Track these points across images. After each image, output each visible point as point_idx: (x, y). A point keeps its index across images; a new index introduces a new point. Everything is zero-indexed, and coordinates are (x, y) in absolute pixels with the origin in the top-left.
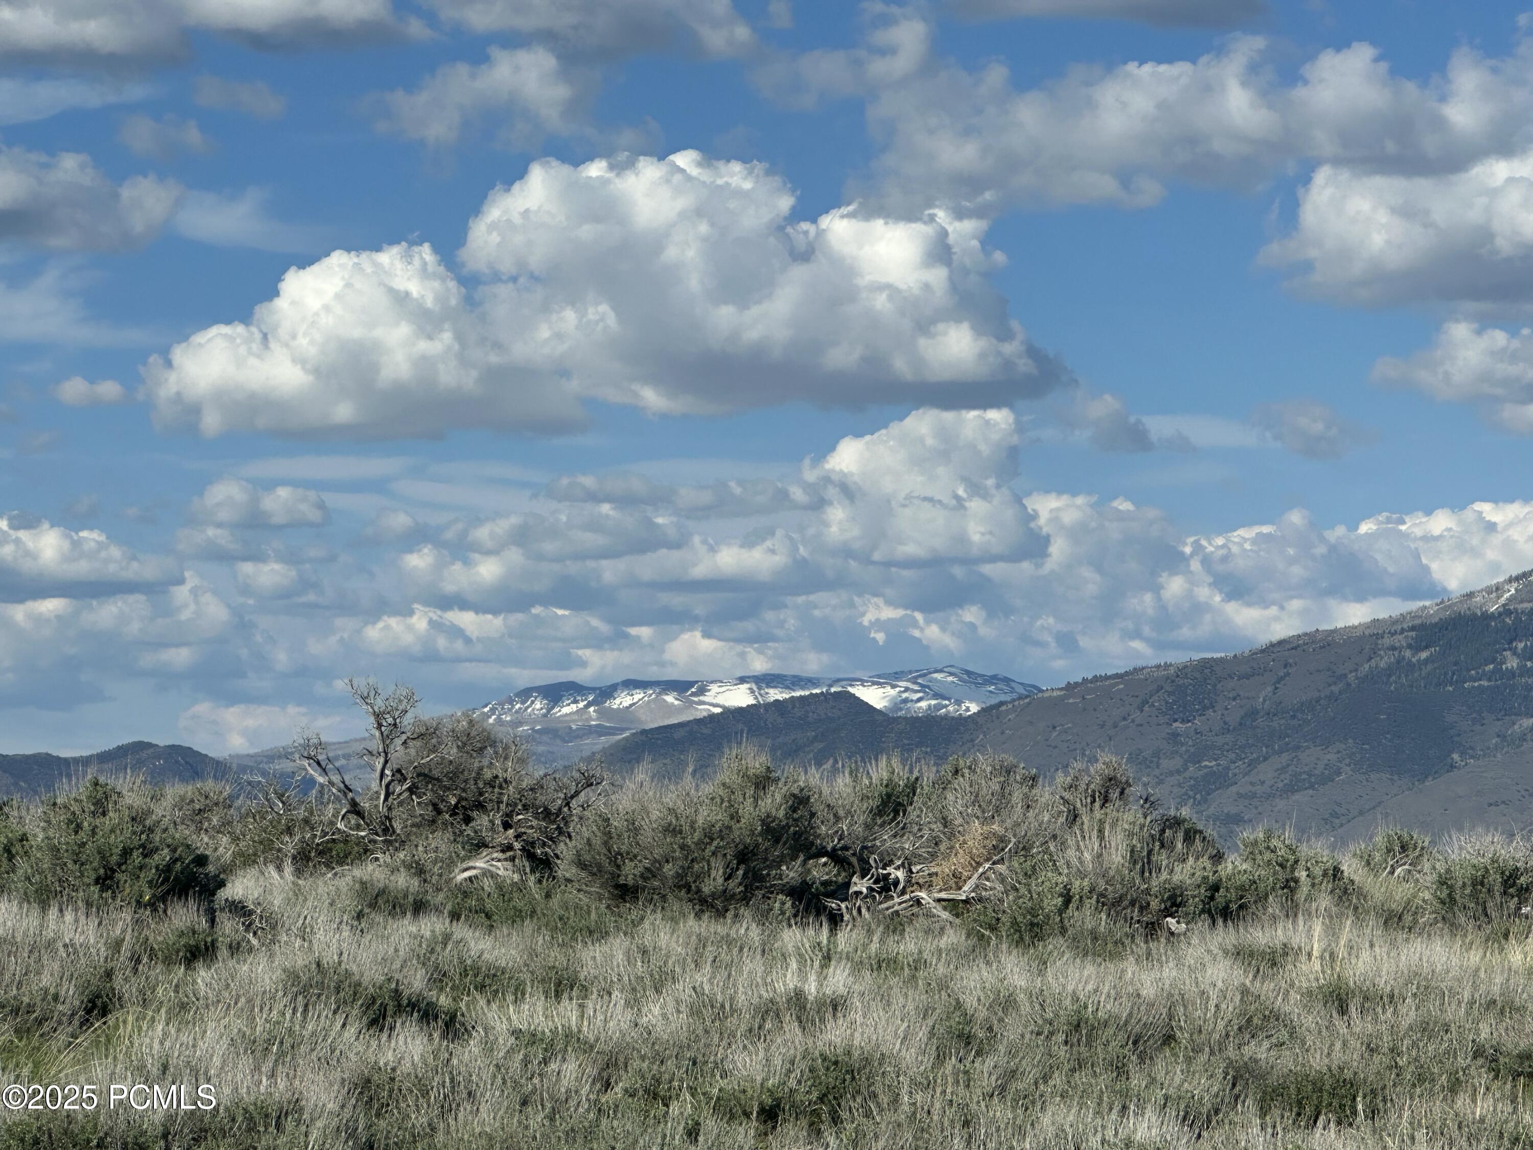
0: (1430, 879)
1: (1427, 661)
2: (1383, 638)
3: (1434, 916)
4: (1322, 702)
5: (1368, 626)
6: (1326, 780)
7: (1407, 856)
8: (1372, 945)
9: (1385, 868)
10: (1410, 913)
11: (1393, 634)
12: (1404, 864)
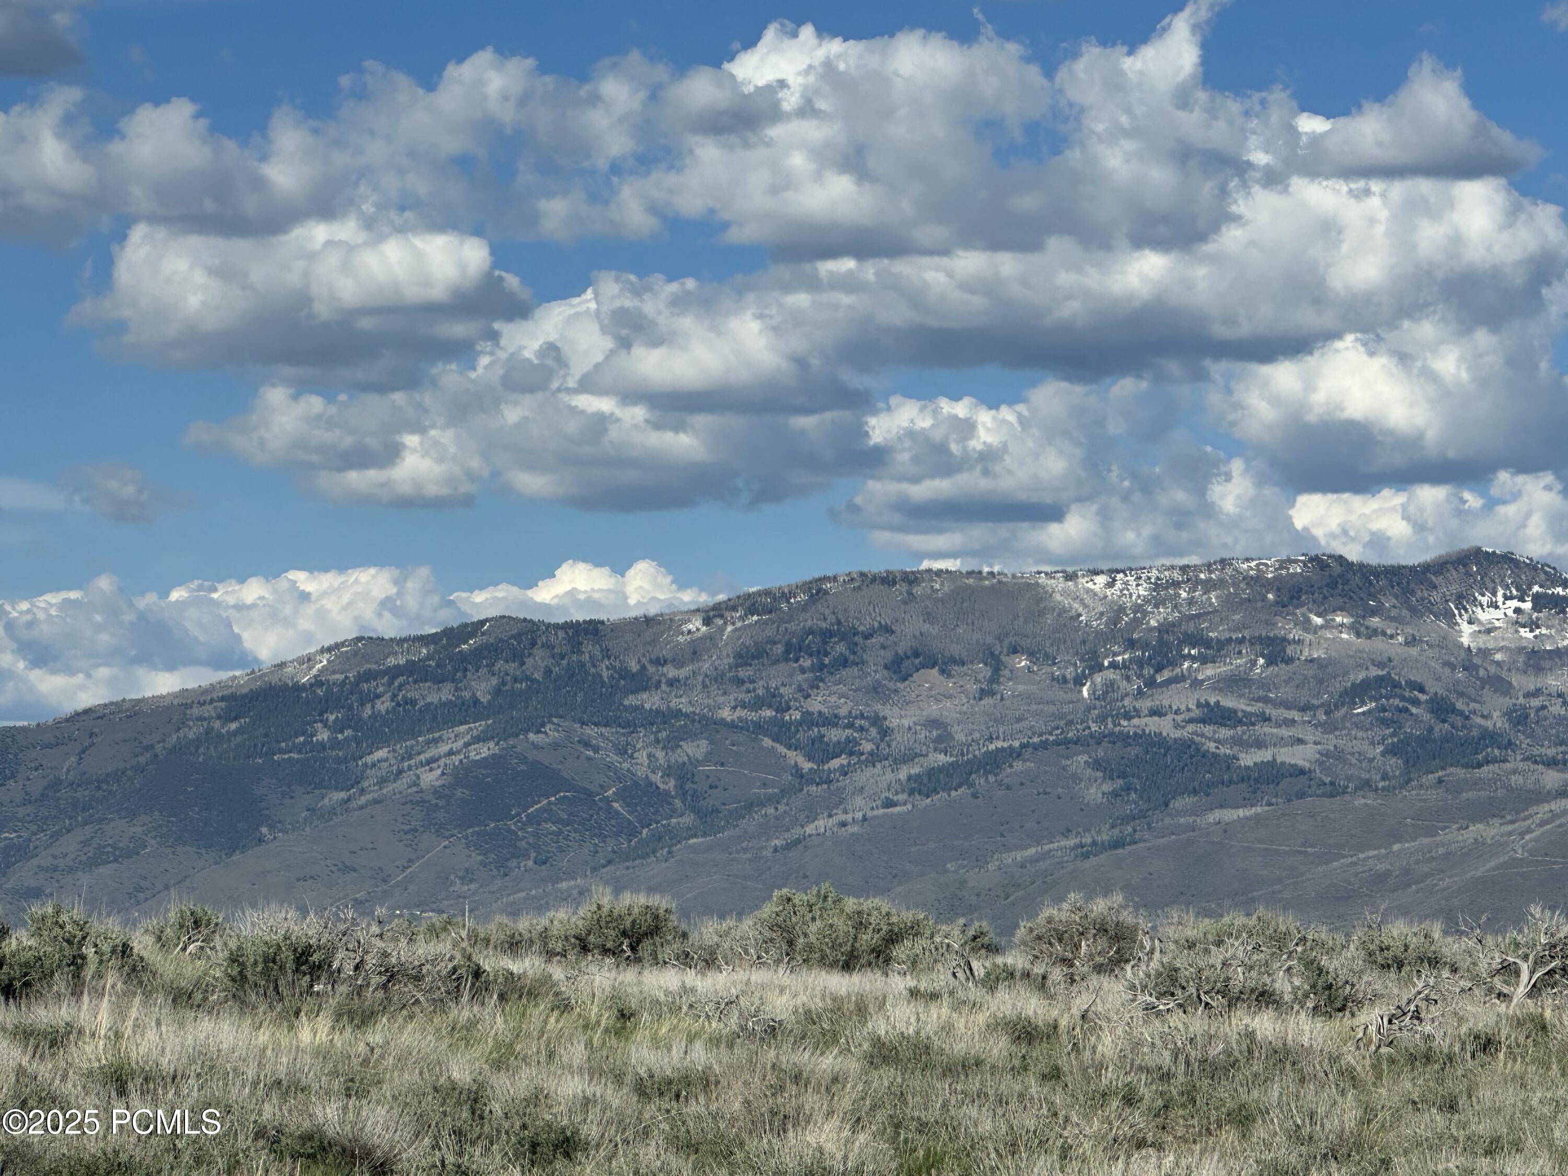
0: (222, 955)
1: (236, 732)
2: (192, 707)
3: (225, 994)
4: (129, 773)
5: (175, 695)
6: (131, 853)
7: (200, 932)
8: (158, 1023)
9: (178, 945)
10: (200, 991)
11: (202, 704)
12: (198, 940)
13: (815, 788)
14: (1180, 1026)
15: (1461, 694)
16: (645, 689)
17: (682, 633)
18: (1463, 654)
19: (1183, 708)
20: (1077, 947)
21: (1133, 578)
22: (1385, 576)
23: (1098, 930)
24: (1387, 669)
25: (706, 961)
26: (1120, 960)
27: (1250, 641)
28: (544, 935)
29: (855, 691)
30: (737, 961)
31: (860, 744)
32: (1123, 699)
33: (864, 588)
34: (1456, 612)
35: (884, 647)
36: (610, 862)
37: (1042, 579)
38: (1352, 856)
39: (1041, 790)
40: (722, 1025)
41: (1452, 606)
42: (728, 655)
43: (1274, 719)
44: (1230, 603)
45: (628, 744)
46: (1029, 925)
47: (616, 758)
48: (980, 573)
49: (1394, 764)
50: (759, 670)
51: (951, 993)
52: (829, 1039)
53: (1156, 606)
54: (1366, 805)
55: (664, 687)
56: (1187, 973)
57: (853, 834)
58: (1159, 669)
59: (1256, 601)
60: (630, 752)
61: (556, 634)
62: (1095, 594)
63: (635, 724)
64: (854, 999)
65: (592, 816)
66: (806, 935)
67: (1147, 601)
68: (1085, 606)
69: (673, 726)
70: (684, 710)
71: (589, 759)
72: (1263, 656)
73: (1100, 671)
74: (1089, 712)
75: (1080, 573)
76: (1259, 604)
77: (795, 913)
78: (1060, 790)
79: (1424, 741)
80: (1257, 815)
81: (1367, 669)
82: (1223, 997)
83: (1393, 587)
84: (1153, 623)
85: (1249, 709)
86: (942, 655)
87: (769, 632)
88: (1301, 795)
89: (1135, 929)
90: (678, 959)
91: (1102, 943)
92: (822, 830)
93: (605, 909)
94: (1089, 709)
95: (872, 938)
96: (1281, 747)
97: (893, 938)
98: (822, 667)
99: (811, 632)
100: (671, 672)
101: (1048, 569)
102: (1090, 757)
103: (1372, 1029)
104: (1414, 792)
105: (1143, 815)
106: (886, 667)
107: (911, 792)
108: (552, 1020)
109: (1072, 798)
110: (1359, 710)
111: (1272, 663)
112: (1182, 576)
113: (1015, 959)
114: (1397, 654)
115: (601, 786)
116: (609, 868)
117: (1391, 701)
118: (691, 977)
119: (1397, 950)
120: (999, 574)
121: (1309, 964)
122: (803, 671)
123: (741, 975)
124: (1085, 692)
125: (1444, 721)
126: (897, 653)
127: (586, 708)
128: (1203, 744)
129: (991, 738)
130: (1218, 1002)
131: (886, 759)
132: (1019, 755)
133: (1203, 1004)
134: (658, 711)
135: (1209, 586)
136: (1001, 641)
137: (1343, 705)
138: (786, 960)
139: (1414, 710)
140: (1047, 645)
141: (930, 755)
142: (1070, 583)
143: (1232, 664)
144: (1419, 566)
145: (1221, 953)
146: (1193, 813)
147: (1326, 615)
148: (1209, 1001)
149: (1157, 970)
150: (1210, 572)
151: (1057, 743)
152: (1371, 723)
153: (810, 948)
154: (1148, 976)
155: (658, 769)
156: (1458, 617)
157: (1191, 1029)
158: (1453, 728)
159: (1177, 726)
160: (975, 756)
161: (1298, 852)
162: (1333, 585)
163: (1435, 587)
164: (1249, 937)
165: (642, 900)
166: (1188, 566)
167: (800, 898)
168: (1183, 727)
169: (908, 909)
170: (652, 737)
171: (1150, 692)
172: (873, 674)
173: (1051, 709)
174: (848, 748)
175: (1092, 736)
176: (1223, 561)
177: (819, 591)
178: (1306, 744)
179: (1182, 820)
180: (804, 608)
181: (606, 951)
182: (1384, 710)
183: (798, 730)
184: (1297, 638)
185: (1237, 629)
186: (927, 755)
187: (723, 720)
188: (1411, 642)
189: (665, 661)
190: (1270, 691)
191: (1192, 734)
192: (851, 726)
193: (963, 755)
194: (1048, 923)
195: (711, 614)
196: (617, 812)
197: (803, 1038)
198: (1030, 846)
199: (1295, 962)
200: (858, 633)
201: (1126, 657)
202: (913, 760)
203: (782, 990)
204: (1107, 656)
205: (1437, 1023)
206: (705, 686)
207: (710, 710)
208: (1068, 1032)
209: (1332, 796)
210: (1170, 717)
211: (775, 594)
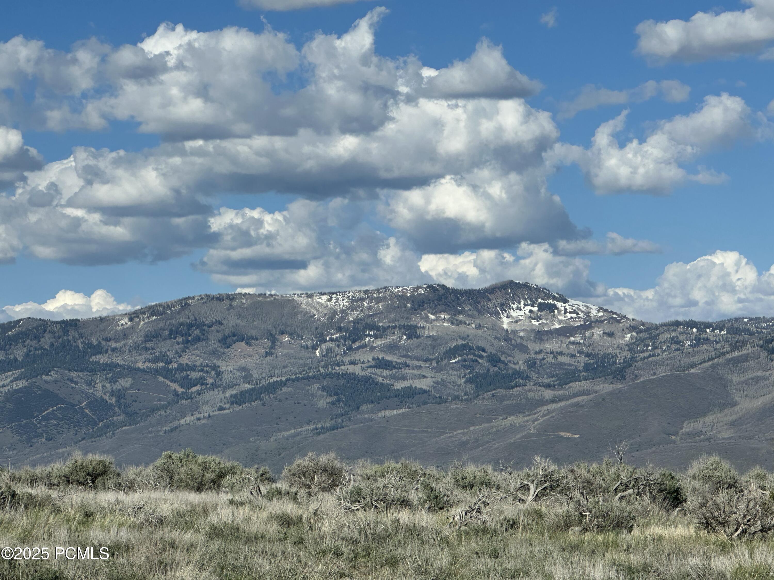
13: (185, 402)
14: (363, 518)
15: (503, 353)
16: (101, 353)
17: (119, 326)
18: (504, 333)
19: (366, 361)
20: (313, 479)
21: (340, 297)
22: (465, 295)
23: (323, 470)
24: (467, 341)
25: (130, 488)
26: (334, 485)
27: (399, 327)
28: (49, 476)
29: (204, 353)
30: (144, 487)
31: (207, 380)
32: (336, 356)
33: (208, 302)
34: (501, 312)
35: (218, 331)
36: (83, 439)
37: (296, 297)
38: (450, 433)
39: (296, 402)
40: (136, 519)
41: (499, 309)
42: (141, 336)
43: (411, 365)
44: (387, 308)
45: (92, 380)
46: (289, 468)
47: (86, 387)
48: (265, 294)
49: (470, 388)
50: (156, 343)
51: (250, 502)
52: (188, 526)
53: (352, 310)
54: (457, 408)
55: (110, 352)
56: (366, 492)
57: (204, 424)
58: (354, 341)
59: (402, 308)
60: (93, 384)
61: (56, 326)
62: (322, 305)
63: (95, 370)
64: (201, 505)
65: (74, 416)
66: (178, 474)
67: (348, 308)
68: (317, 310)
69: (114, 371)
70: (120, 363)
71: (73, 388)
72: (405, 335)
73: (325, 342)
74: (320, 363)
75: (314, 294)
76: (403, 309)
77: (173, 463)
78: (306, 402)
79: (485, 376)
80: (403, 413)
81: (457, 340)
82: (384, 503)
83: (469, 300)
84: (351, 319)
85: (398, 361)
86: (247, 335)
87: (162, 324)
88: (425, 403)
89: (341, 470)
90: (115, 487)
91: (325, 477)
92: (188, 422)
93: (79, 462)
94: (319, 362)
95: (211, 475)
96: (415, 379)
97: (221, 475)
98: (187, 342)
99: (182, 324)
100: (113, 344)
101: (299, 292)
102: (320, 385)
103: (457, 518)
104: (481, 401)
105: (346, 414)
106: (219, 341)
107: (232, 403)
108: (51, 518)
109: (312, 405)
110: (453, 361)
111: (410, 338)
112: (365, 295)
113: (282, 485)
114: (472, 333)
115: (79, 401)
116: (83, 442)
117: (469, 356)
118: (121, 496)
119: (470, 479)
120: (274, 295)
121: (426, 486)
122: (178, 344)
123: (146, 494)
124: (317, 353)
125: (495, 366)
126: (224, 335)
127: (71, 362)
128: (376, 379)
129: (271, 376)
130: (381, 505)
131: (220, 387)
132: (285, 384)
133: (374, 507)
134: (107, 364)
135: (378, 300)
136: (276, 328)
137: (445, 359)
138: (169, 486)
139: (480, 361)
140: (299, 330)
141: (241, 385)
142: (310, 299)
143: (390, 339)
144: (482, 290)
145: (382, 481)
146: (371, 412)
147: (436, 314)
148: (377, 505)
149: (351, 490)
150: (379, 293)
151: (303, 378)
152: (459, 368)
153: (181, 480)
154: (347, 493)
155: (107, 392)
156: (501, 315)
157: (368, 519)
158: (499, 369)
159: (363, 369)
160: (263, 385)
161: (424, 431)
162: (440, 299)
163: (490, 300)
164: (397, 473)
165: (97, 457)
166: (368, 291)
167: (176, 456)
168: (366, 370)
169: (229, 460)
170: (104, 377)
171: (349, 353)
172: (213, 345)
173: (301, 361)
174: (201, 381)
175: (321, 375)
176: (385, 288)
177: (185, 304)
178: (427, 378)
179: (366, 416)
180: (179, 312)
181: (79, 483)
182: (465, 361)
183: (176, 373)
184: (422, 326)
185: (392, 321)
186: (239, 385)
187: (139, 368)
188: (479, 327)
189: (110, 339)
190: (409, 352)
191: (371, 373)
192: (202, 370)
193: (257, 384)
194: (299, 467)
195: (132, 316)
196: (87, 414)
197: (176, 525)
198: (291, 429)
199: (419, 486)
200: (205, 325)
201: (338, 335)
202: (233, 387)
203: (166, 501)
204: (328, 336)
205: (489, 514)
206: (130, 351)
207: (132, 363)
208: (307, 521)
209: (440, 403)
210: (359, 365)
211: (164, 306)
